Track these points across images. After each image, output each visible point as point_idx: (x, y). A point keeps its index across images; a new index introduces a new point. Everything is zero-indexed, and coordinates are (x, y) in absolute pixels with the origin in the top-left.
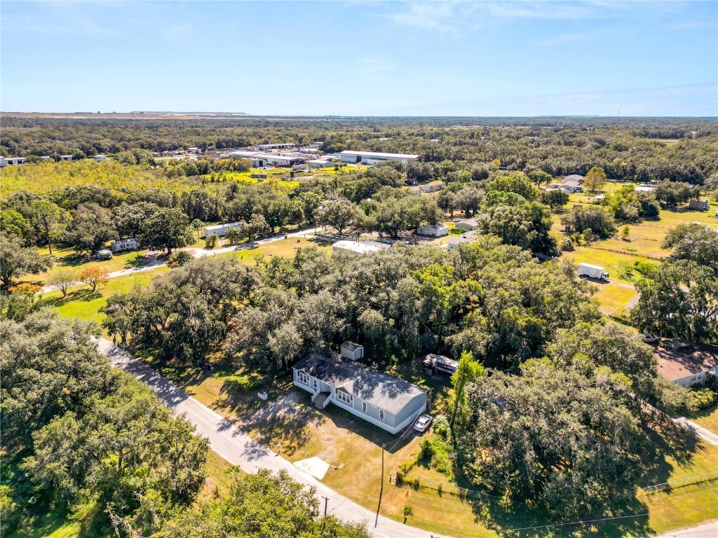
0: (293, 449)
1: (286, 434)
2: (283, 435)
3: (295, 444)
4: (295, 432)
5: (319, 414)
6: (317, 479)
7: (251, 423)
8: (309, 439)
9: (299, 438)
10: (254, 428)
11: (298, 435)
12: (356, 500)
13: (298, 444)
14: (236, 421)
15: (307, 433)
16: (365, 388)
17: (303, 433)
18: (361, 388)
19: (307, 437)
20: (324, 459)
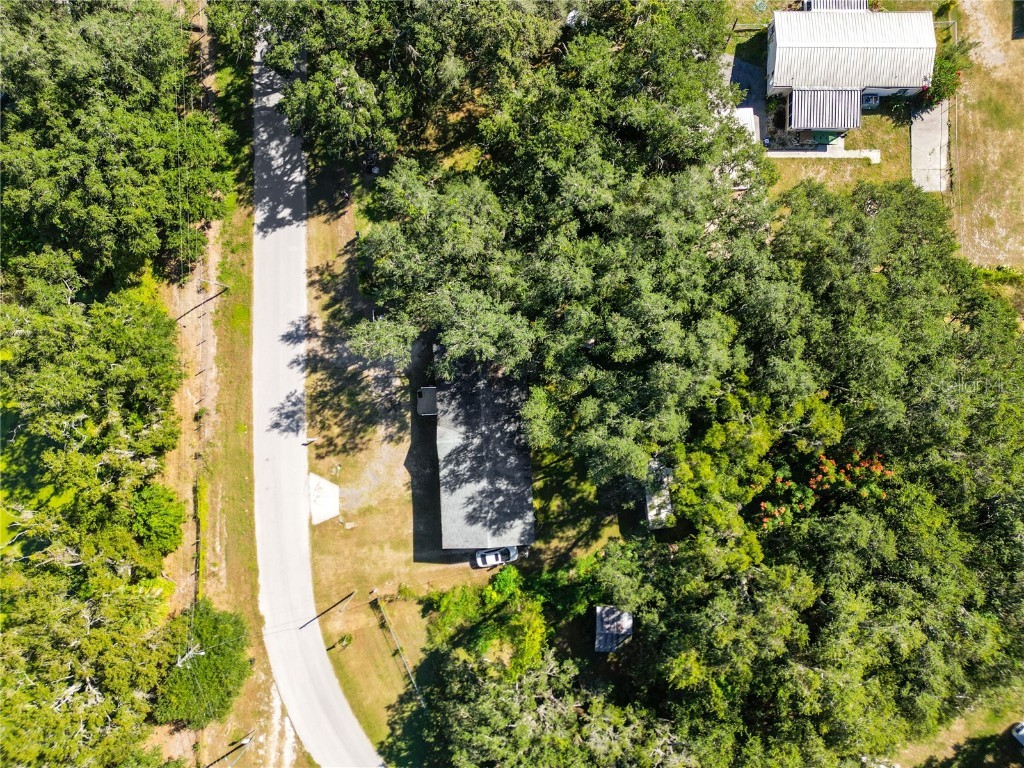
0: (332, 448)
1: (345, 416)
2: (342, 415)
3: (340, 442)
4: (356, 422)
5: (408, 421)
6: (310, 520)
7: (327, 356)
8: (361, 450)
9: (353, 437)
10: (324, 368)
11: (355, 431)
12: (316, 583)
13: (344, 445)
14: (316, 336)
15: (364, 440)
16: (462, 467)
17: (362, 434)
18: (458, 464)
19: (360, 446)
20: (342, 499)
